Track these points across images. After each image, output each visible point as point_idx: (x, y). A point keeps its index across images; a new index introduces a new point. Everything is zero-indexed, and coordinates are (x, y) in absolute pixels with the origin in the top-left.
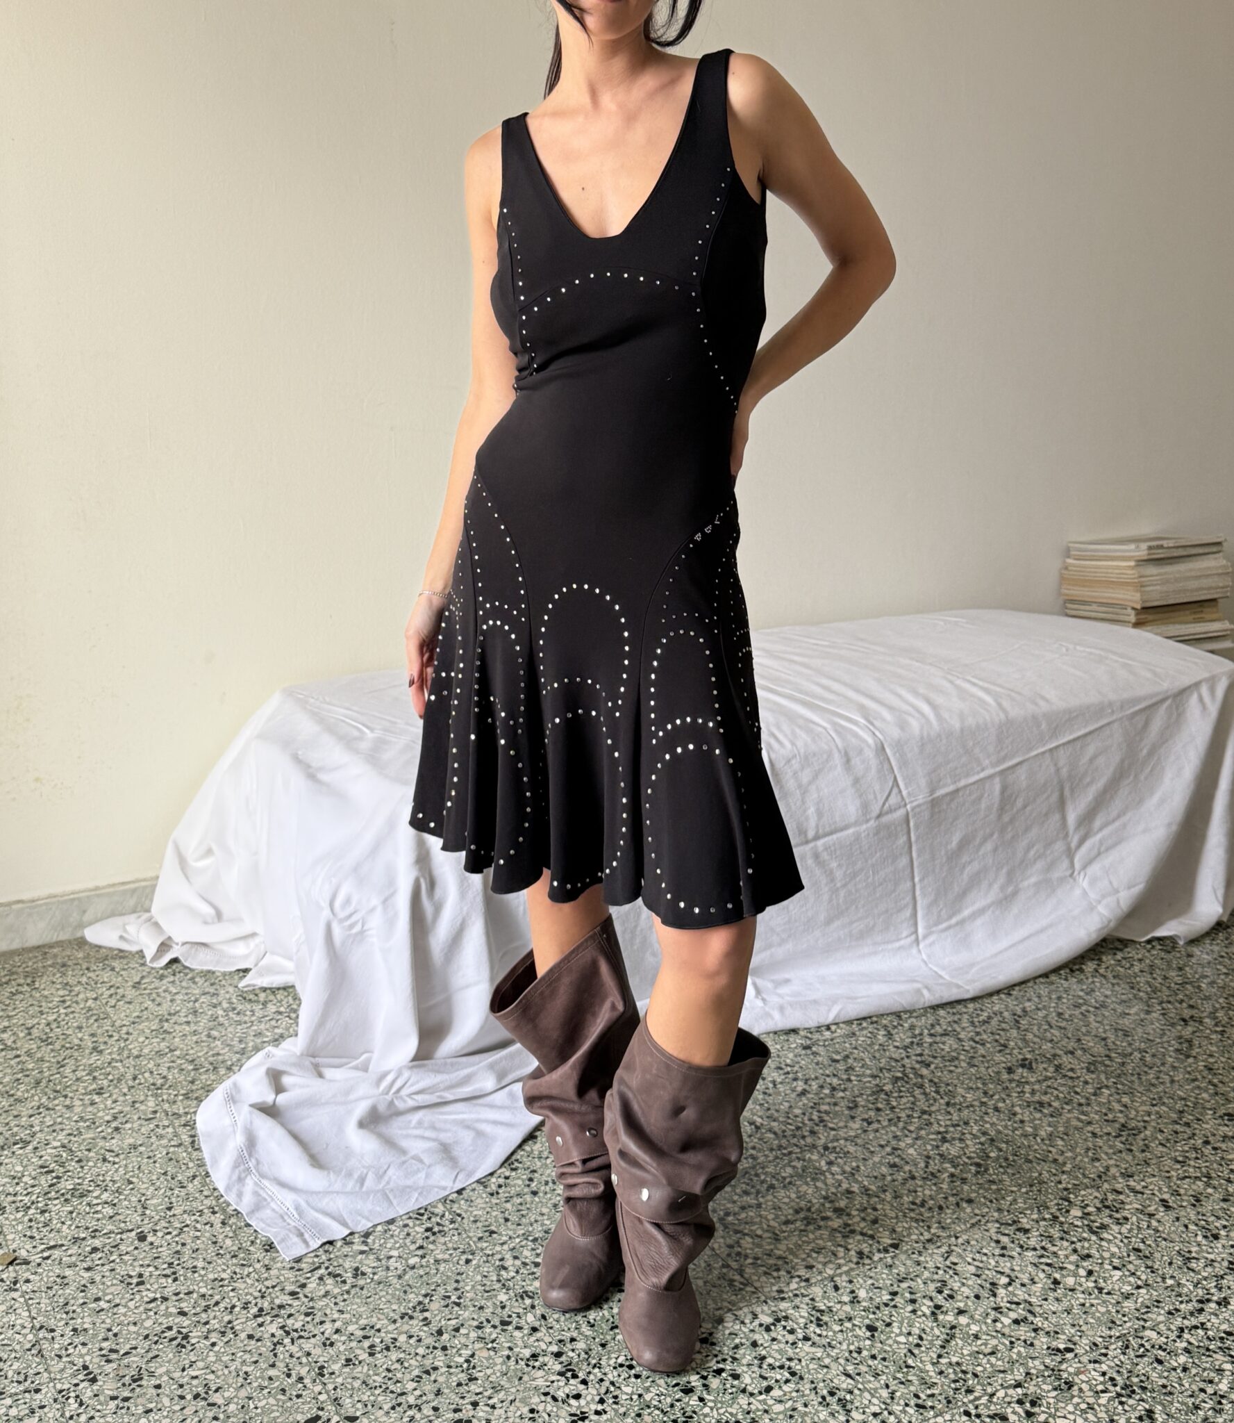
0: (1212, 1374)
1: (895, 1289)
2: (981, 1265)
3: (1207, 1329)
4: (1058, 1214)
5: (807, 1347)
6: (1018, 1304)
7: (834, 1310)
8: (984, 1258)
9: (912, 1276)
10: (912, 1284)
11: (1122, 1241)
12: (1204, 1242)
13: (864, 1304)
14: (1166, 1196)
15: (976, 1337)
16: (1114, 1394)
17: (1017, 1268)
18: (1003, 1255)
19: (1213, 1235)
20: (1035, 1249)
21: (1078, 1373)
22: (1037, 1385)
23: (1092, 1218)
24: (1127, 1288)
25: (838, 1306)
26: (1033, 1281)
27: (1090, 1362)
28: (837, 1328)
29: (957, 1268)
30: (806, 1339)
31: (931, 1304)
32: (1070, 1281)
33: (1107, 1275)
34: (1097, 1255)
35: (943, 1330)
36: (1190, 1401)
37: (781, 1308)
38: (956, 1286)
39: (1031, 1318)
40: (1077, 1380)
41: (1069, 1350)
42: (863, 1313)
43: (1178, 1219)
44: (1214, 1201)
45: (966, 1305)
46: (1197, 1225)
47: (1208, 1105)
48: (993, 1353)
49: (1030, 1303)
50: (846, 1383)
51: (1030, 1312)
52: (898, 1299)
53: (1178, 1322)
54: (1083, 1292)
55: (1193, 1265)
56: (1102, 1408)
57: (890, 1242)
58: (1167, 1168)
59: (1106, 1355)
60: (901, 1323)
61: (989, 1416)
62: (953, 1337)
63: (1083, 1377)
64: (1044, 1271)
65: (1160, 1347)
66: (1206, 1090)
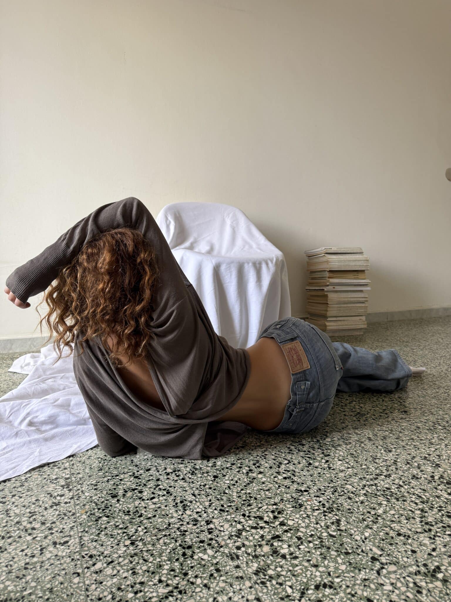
0: (375, 506)
1: (235, 462)
2: (278, 456)
3: (378, 486)
4: (320, 440)
5: (181, 483)
6: (289, 471)
7: (203, 469)
8: (281, 453)
9: (244, 458)
10: (243, 461)
11: (346, 451)
12: (384, 453)
13: (217, 467)
14: (370, 436)
15: (263, 483)
16: (322, 511)
17: (293, 458)
18: (289, 453)
19: (388, 451)
20: (305, 451)
21: (307, 500)
22: (285, 505)
23: (335, 442)
24: (343, 468)
25: (205, 468)
26: (299, 463)
27: (315, 496)
28: (199, 476)
29: (267, 456)
30: (183, 479)
31: (248, 469)
32: (317, 464)
33: (335, 463)
34: (333, 455)
35: (249, 479)
36: (361, 517)
37: (179, 467)
38: (263, 463)
39: (292, 477)
40: (305, 504)
41: (306, 491)
42: (215, 471)
43: (374, 444)
44: (392, 439)
45: (264, 470)
46: (382, 447)
47: (396, 408)
48: (269, 490)
49: (294, 471)
50: (191, 498)
51: (293, 475)
52: (234, 467)
53: (364, 482)
54: (321, 469)
55: (377, 461)
56: (314, 517)
57: (241, 445)
58: (374, 427)
59: (323, 494)
60: (230, 476)
61: (254, 517)
62: (252, 482)
63: (309, 503)
64: (306, 459)
65: (352, 493)
66: (397, 404)
